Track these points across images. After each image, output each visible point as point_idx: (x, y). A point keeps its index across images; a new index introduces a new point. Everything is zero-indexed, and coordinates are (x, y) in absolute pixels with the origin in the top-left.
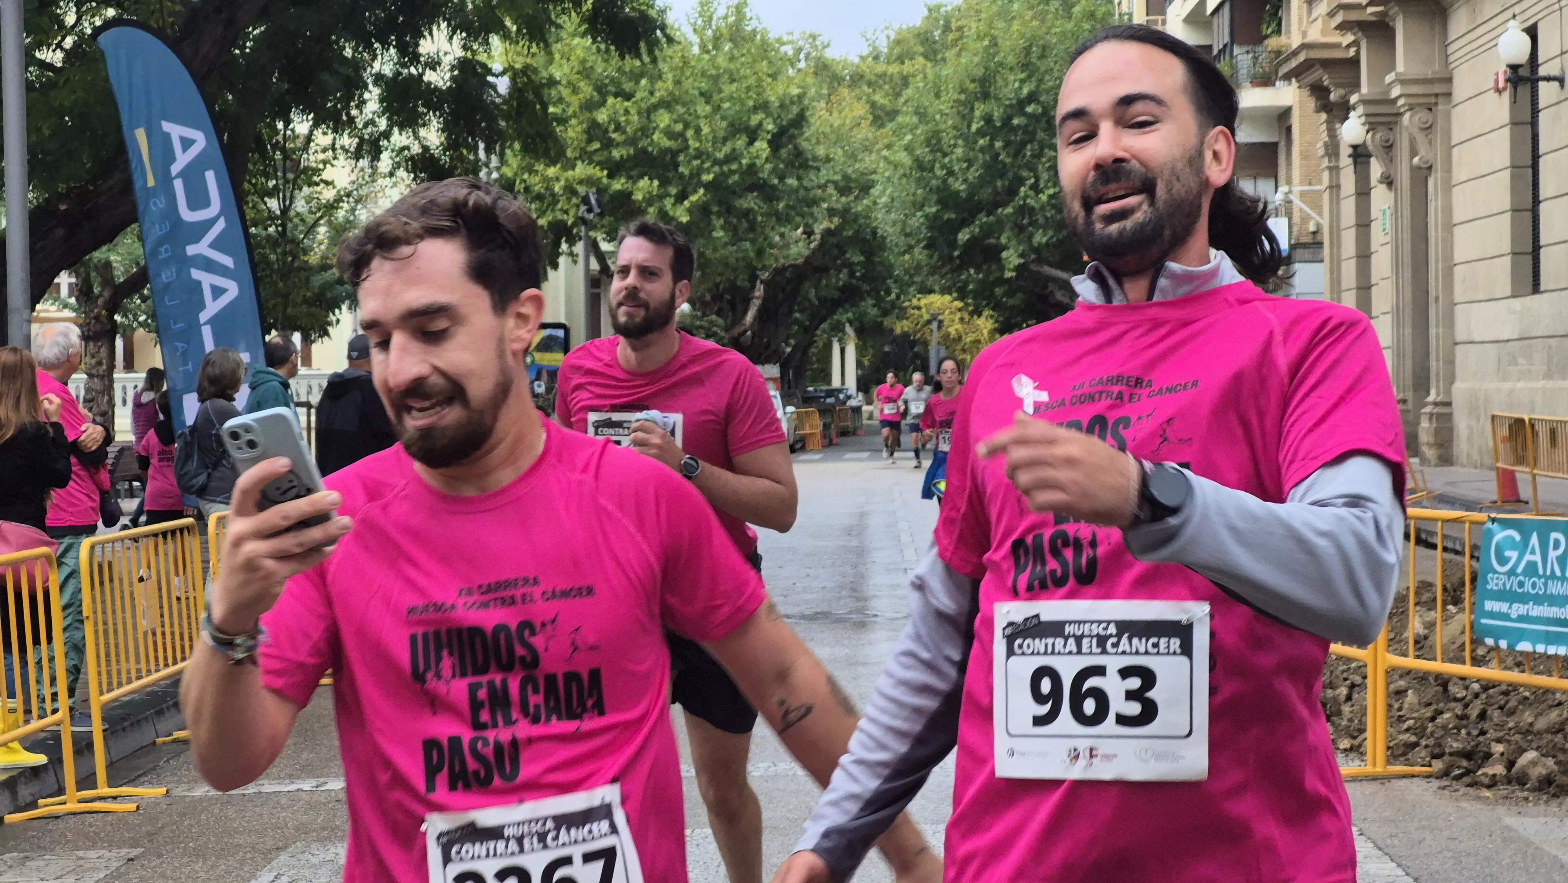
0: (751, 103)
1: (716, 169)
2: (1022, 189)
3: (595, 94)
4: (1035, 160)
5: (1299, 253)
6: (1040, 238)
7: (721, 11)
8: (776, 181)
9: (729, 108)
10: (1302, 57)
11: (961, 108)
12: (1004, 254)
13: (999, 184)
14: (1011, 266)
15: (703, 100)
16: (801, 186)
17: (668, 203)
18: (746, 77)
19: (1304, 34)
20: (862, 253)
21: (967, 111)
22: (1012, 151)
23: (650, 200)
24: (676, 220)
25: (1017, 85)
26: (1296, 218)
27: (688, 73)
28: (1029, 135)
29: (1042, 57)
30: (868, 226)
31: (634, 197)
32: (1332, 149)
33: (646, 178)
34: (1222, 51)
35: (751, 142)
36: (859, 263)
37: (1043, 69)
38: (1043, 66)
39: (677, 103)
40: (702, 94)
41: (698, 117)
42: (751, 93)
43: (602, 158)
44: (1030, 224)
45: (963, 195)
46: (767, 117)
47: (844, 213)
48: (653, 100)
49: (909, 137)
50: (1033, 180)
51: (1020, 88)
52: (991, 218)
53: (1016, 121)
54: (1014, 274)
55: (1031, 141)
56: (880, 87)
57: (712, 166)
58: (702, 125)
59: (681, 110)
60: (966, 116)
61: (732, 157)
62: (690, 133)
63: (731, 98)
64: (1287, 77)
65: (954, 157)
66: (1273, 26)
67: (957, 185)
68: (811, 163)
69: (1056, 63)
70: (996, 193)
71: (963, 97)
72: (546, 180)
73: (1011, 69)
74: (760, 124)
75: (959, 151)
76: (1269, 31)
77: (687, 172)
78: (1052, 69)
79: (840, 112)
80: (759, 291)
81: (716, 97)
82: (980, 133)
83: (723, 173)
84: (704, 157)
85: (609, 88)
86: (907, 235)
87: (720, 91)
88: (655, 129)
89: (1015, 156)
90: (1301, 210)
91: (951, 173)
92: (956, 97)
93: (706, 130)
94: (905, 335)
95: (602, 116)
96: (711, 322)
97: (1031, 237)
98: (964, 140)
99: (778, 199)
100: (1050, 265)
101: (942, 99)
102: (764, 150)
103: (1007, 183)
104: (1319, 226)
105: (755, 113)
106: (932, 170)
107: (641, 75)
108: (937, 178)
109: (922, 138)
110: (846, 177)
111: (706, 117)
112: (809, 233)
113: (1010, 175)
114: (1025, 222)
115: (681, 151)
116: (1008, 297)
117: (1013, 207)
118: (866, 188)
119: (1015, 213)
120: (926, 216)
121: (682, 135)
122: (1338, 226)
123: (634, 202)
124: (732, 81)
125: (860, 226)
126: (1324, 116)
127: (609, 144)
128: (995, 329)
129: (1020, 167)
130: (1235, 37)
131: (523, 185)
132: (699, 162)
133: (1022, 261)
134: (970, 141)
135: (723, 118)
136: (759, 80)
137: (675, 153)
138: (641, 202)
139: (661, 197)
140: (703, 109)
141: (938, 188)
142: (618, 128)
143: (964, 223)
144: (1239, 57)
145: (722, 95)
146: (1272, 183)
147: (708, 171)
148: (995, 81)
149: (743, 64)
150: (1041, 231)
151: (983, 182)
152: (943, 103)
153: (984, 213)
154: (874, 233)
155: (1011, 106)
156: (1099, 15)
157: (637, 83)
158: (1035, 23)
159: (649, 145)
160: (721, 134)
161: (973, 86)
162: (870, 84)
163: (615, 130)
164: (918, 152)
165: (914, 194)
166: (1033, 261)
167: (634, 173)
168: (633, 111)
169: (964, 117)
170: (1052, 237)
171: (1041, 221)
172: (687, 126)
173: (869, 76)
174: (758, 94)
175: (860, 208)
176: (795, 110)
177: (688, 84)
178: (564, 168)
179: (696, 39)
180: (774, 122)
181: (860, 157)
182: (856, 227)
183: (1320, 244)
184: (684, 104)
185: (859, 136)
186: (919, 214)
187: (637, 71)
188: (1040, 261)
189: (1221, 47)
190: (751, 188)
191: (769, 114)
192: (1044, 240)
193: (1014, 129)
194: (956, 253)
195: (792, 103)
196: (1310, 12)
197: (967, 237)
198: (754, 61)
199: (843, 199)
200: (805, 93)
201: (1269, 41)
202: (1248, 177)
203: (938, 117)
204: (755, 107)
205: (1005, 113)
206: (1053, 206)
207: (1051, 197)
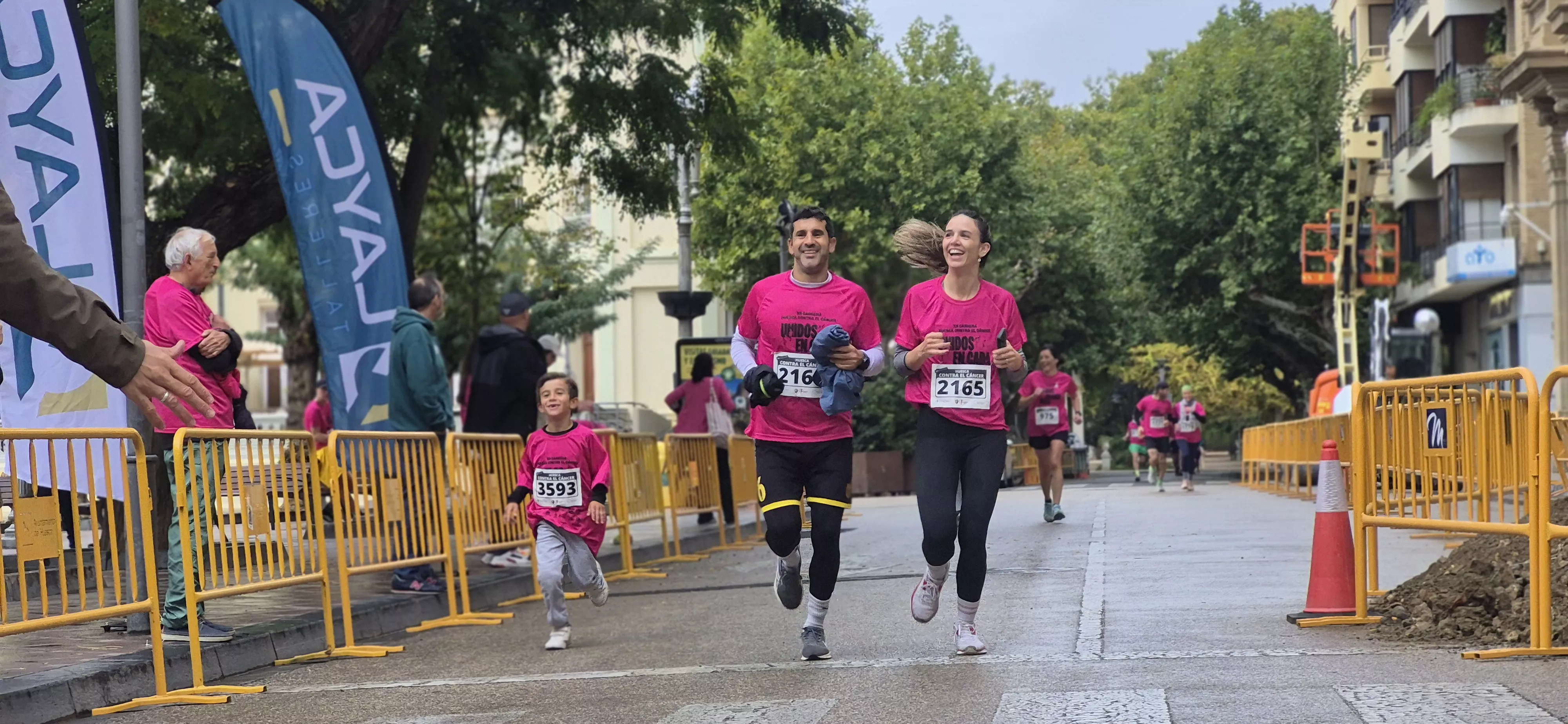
0: (962, 132)
1: (928, 198)
2: (1240, 217)
3: (806, 125)
4: (1253, 188)
5: (1527, 274)
6: (1259, 267)
7: (932, 41)
8: (988, 211)
9: (940, 138)
10: (1524, 67)
11: (1177, 137)
12: (1223, 284)
13: (1216, 212)
14: (1230, 295)
15: (913, 130)
16: (1014, 216)
17: (880, 233)
18: (955, 107)
19: (1527, 44)
20: (1082, 292)
21: (1182, 139)
22: (1229, 177)
23: (861, 231)
24: (888, 249)
25: (1234, 111)
26: (1523, 240)
27: (899, 103)
28: (1246, 161)
29: (1260, 84)
30: (1086, 262)
31: (846, 228)
32: (1558, 165)
33: (857, 209)
34: (1444, 73)
35: (963, 172)
36: (1079, 302)
37: (1260, 96)
38: (1260, 92)
39: (887, 133)
40: (912, 124)
41: (909, 147)
42: (962, 122)
43: (813, 191)
44: (1248, 253)
45: (1180, 225)
46: (979, 145)
47: (1062, 250)
48: (863, 131)
49: (1124, 167)
50: (1251, 208)
51: (1237, 115)
52: (1209, 248)
53: (1233, 148)
54: (1233, 303)
55: (1248, 169)
56: (1105, 136)
57: (923, 196)
58: (912, 154)
59: (891, 139)
60: (1181, 142)
61: (944, 186)
62: (900, 163)
63: (943, 129)
64: (1509, 93)
65: (1170, 186)
66: (1497, 44)
67: (1173, 214)
68: (1024, 194)
69: (1274, 90)
70: (1213, 222)
71: (1178, 125)
72: (759, 212)
73: (1228, 96)
74: (971, 153)
75: (1175, 180)
76: (1493, 49)
77: (898, 203)
78: (1270, 97)
79: (1056, 149)
81: (927, 126)
82: (1196, 161)
83: (935, 203)
84: (915, 187)
85: (820, 119)
86: (1126, 270)
87: (931, 120)
88: (865, 159)
89: (1233, 184)
90: (1530, 230)
91: (1168, 203)
92: (1171, 125)
93: (916, 159)
94: (1132, 384)
95: (812, 147)
97: (1249, 267)
98: (1181, 170)
100: (1270, 294)
101: (1157, 128)
102: (975, 179)
103: (1224, 211)
104: (1547, 245)
105: (966, 142)
106: (1147, 200)
107: (852, 106)
108: (1153, 208)
109: (1138, 167)
110: (1064, 214)
111: (916, 147)
112: (1025, 269)
113: (1228, 203)
114: (1244, 250)
115: (892, 181)
116: (1232, 337)
117: (1232, 236)
118: (1083, 226)
119: (1233, 241)
120: (1143, 248)
121: (892, 165)
123: (846, 233)
124: (944, 111)
125: (1078, 263)
126: (1549, 129)
127: (820, 176)
128: (1223, 376)
129: (1237, 196)
130: (1457, 56)
131: (735, 219)
132: (910, 191)
133: (1241, 290)
134: (1186, 170)
135: (933, 147)
136: (970, 109)
137: (886, 184)
138: (852, 233)
139: (872, 228)
140: (913, 138)
141: (1155, 218)
142: (829, 159)
143: (1182, 253)
144: (1462, 76)
145: (932, 124)
146: (1499, 203)
147: (919, 200)
148: (1212, 109)
149: (953, 93)
150: (1260, 260)
151: (1200, 211)
152: (1158, 132)
153: (1201, 243)
154: (1093, 270)
155: (1228, 133)
156: (1318, 40)
157: (848, 114)
158: (1253, 49)
159: (861, 175)
160: (931, 163)
161: (1189, 113)
162: (1094, 133)
163: (826, 161)
164: (1133, 182)
165: (1131, 225)
166: (1253, 291)
167: (846, 204)
168: (843, 141)
169: (1180, 145)
170: (1271, 266)
171: (1260, 249)
172: (897, 156)
173: (1092, 125)
174: (969, 123)
175: (1078, 245)
176: (1007, 139)
177: (898, 113)
178: (776, 201)
179: (905, 69)
180: (986, 152)
181: (1077, 194)
182: (1074, 264)
183: (1547, 265)
184: (894, 134)
185: (1076, 172)
186: (1136, 245)
187: (847, 101)
188: (1260, 290)
189: (1444, 67)
191: (979, 144)
192: (1263, 269)
193: (1231, 157)
194: (1175, 285)
195: (1004, 131)
196: (1532, 22)
197: (1185, 267)
198: (965, 90)
199: (1061, 236)
200: (1017, 121)
201: (1490, 60)
202: (1473, 198)
203: (1153, 146)
204: (966, 136)
205: (1222, 140)
206: (1272, 234)
207: (1270, 224)
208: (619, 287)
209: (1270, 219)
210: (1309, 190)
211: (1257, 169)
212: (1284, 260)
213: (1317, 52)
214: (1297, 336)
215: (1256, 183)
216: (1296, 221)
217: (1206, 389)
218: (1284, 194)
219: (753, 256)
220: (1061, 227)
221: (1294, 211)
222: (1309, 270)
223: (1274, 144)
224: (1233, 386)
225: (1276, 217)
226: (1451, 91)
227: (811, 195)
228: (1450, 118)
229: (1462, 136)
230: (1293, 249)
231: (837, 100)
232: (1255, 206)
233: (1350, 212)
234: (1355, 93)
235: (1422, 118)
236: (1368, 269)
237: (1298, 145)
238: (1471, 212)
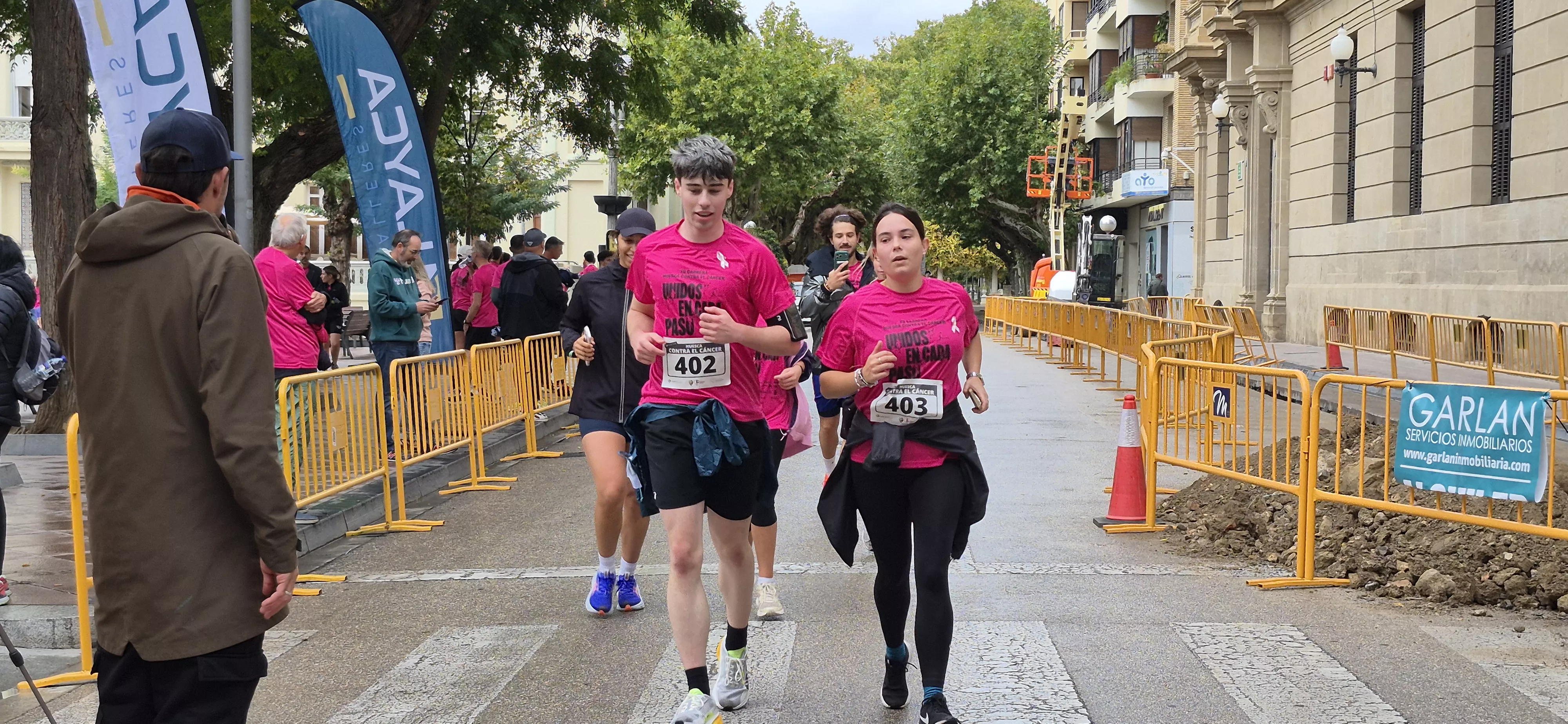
0: (800, 84)
1: (775, 128)
2: (985, 147)
3: (692, 74)
4: (994, 127)
5: (1176, 194)
6: (995, 181)
7: (781, 19)
8: (816, 138)
9: (784, 87)
10: (1184, 56)
11: (944, 90)
12: (971, 192)
13: (969, 143)
14: (975, 200)
15: (766, 81)
16: (833, 142)
17: (741, 151)
18: (795, 65)
19: (1186, 41)
20: (873, 190)
21: (948, 92)
22: (978, 119)
25: (983, 74)
26: (1174, 170)
27: (757, 62)
28: (990, 108)
29: (1001, 56)
30: (877, 171)
32: (1202, 122)
34: (1125, 53)
35: (799, 111)
36: (869, 197)
38: (1001, 62)
39: (749, 82)
40: (766, 76)
41: (763, 92)
42: (799, 77)
44: (989, 171)
45: (944, 150)
46: (811, 93)
47: (861, 162)
48: (732, 80)
49: (907, 110)
50: (992, 141)
51: (985, 76)
52: (962, 167)
53: (981, 100)
54: (977, 205)
55: (991, 114)
56: (886, 78)
57: (772, 127)
58: (765, 98)
59: (751, 87)
60: (947, 94)
61: (785, 121)
62: (757, 104)
63: (786, 80)
64: (1171, 72)
65: (938, 124)
66: (1162, 36)
67: (939, 143)
68: (840, 126)
69: (1010, 60)
70: (967, 149)
71: (945, 82)
72: (657, 133)
73: (979, 63)
74: (806, 98)
75: (942, 120)
76: (1159, 40)
77: (754, 131)
78: (1007, 65)
79: (860, 93)
80: (802, 214)
81: (776, 78)
82: (957, 107)
83: (779, 132)
84: (767, 120)
85: (702, 71)
86: (904, 177)
87: (779, 74)
88: (733, 100)
89: (980, 124)
90: (1179, 164)
91: (936, 135)
92: (940, 82)
93: (768, 101)
95: (697, 90)
96: (769, 234)
97: (989, 180)
98: (946, 113)
99: (817, 151)
100: (1001, 199)
101: (931, 84)
102: (808, 116)
103: (974, 142)
104: (1190, 174)
105: (802, 90)
106: (922, 133)
107: (724, 63)
108: (926, 138)
109: (917, 110)
110: (863, 138)
111: (768, 92)
112: (837, 175)
113: (977, 137)
114: (986, 169)
115: (751, 115)
116: (970, 222)
117: (978, 159)
118: (876, 145)
119: (979, 162)
120: (918, 165)
121: (751, 104)
122: (1205, 175)
124: (788, 67)
125: (872, 171)
126: (1197, 98)
127: (701, 110)
128: (960, 244)
129: (983, 132)
130: (1135, 42)
131: (641, 137)
132: (763, 123)
133: (983, 196)
134: (949, 113)
135: (780, 93)
136: (806, 68)
137: (746, 117)
140: (766, 87)
141: (926, 145)
142: (708, 99)
143: (944, 170)
144: (1138, 57)
145: (780, 77)
146: (1158, 145)
147: (769, 130)
148: (968, 72)
149: (794, 56)
150: (996, 176)
151: (957, 142)
152: (932, 86)
153: (958, 163)
154: (881, 176)
155: (978, 89)
156: (1039, 26)
157: (722, 68)
158: (996, 31)
159: (729, 111)
160: (778, 104)
161: (952, 74)
162: (879, 76)
163: (706, 100)
164: (913, 120)
165: (910, 149)
166: (991, 197)
167: (718, 131)
168: (718, 87)
169: (945, 96)
170: (1004, 180)
171: (997, 169)
172: (755, 99)
173: (878, 70)
174: (805, 77)
175: (871, 159)
176: (830, 89)
177: (757, 69)
178: (670, 126)
179: (762, 38)
180: (815, 98)
181: (872, 124)
182: (869, 172)
183: (1191, 187)
184: (754, 83)
185: (872, 109)
186: (913, 163)
188: (995, 196)
189: (1125, 49)
190: (798, 142)
192: (999, 182)
193: (980, 105)
194: (938, 190)
195: (828, 84)
196: (1190, 25)
197: (946, 179)
198: (803, 54)
199: (861, 152)
200: (836, 78)
201: (1159, 46)
202: (1141, 140)
203: (928, 96)
204: (802, 86)
205: (974, 93)
206: (1005, 159)
207: (1003, 152)
208: (560, 183)
209: (1004, 149)
210: (1031, 130)
211: (997, 115)
212: (1013, 177)
213: (1040, 35)
214: (1018, 227)
215: (996, 124)
216: (1022, 151)
217: (949, 252)
218: (1014, 132)
219: (653, 163)
220: (861, 147)
221: (1021, 144)
222: (1032, 187)
223: (1009, 97)
224: (966, 251)
225: (1009, 148)
226: (1130, 67)
227: (695, 123)
228: (1128, 85)
229: (1136, 98)
230: (1019, 170)
231: (715, 58)
232: (995, 139)
233: (1063, 151)
234: (1061, 63)
235: (1109, 83)
236: (1071, 188)
237: (1025, 99)
238: (1139, 150)
